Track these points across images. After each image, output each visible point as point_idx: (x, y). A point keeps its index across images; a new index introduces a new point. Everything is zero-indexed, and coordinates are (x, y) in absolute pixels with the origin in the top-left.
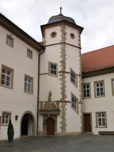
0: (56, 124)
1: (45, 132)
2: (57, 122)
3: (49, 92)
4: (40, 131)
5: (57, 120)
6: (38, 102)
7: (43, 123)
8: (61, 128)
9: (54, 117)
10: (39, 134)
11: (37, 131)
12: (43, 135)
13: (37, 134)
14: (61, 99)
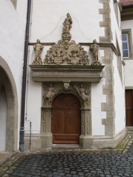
0: (89, 110)
1: (50, 135)
2: (89, 104)
3: (66, 17)
4: (32, 132)
5: (90, 99)
6: (27, 44)
7: (43, 109)
8: (104, 122)
9: (83, 90)
10: (26, 143)
11: (22, 133)
12: (44, 145)
13: (22, 142)
14: (101, 39)
